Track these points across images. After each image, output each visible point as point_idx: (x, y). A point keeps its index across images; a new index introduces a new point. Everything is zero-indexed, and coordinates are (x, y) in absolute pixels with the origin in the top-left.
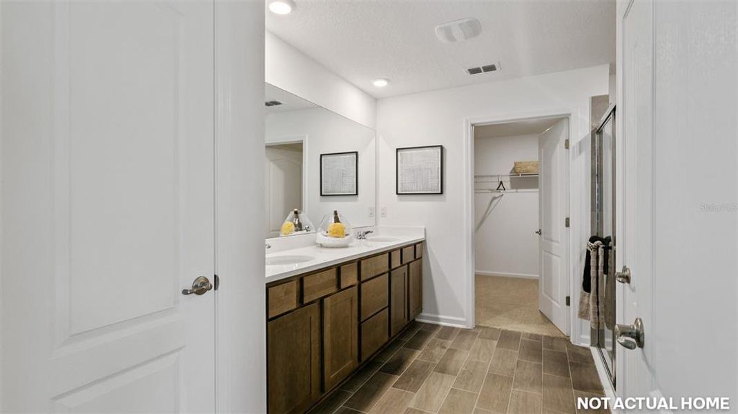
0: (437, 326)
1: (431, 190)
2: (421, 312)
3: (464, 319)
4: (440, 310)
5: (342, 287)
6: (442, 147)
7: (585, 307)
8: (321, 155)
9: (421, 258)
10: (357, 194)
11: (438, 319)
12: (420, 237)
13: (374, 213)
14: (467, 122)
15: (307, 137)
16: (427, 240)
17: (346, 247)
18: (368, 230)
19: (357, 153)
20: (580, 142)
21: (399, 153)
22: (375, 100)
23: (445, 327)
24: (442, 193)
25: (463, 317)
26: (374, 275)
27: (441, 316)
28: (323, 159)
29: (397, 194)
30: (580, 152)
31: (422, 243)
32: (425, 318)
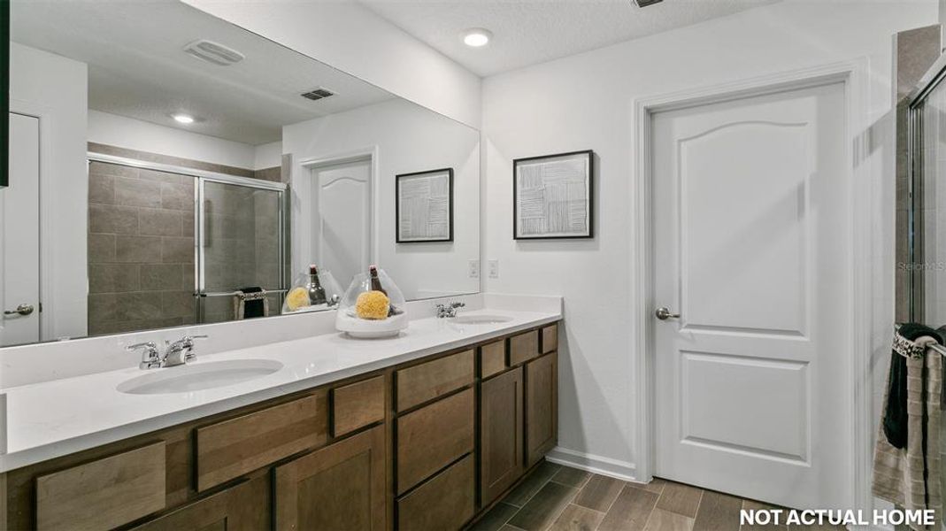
0: (584, 473)
1: (574, 231)
2: (556, 445)
3: (632, 466)
4: (589, 445)
5: (338, 433)
6: (591, 154)
7: (888, 475)
8: (398, 177)
9: (554, 351)
10: (451, 239)
11: (585, 461)
12: (553, 313)
13: (478, 270)
14: (637, 105)
15: (377, 148)
16: (567, 320)
17: (395, 336)
18: (459, 302)
19: (450, 171)
20: (871, 130)
21: (518, 167)
22: (478, 78)
23: (598, 477)
24: (591, 236)
25: (629, 460)
26: (435, 395)
27: (590, 456)
28: (400, 182)
29: (515, 237)
30: (871, 149)
31: (557, 325)
32: (563, 456)
